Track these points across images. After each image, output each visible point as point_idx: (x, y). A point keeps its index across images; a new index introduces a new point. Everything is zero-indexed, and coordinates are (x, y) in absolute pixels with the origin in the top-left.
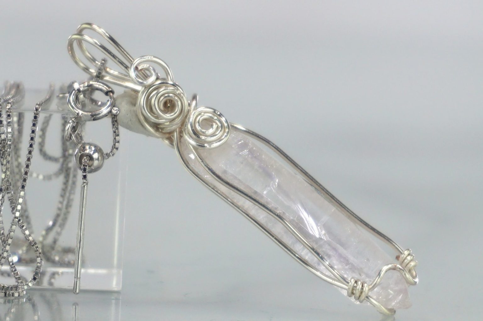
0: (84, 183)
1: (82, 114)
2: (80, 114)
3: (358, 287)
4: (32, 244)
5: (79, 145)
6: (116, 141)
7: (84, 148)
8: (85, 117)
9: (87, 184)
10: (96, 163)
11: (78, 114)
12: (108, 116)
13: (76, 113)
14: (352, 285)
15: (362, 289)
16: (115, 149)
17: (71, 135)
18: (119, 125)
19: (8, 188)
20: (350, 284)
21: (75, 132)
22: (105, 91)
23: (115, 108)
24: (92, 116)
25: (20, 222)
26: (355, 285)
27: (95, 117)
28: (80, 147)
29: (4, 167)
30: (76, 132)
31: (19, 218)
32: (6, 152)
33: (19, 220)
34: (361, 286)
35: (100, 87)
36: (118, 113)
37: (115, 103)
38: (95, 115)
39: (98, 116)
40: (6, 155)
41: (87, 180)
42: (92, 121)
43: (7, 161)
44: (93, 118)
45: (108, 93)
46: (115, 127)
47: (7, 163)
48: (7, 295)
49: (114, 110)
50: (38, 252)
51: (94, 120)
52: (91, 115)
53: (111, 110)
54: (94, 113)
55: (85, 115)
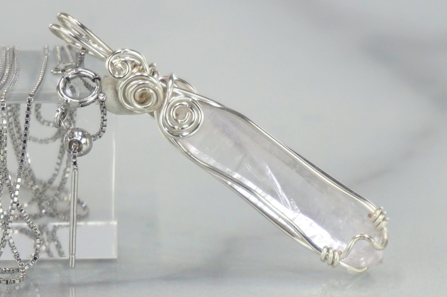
0: (75, 169)
1: (71, 101)
2: (69, 101)
3: (330, 256)
4: (31, 227)
5: (69, 131)
6: (103, 126)
7: (73, 133)
8: (73, 104)
9: (77, 170)
10: (85, 148)
11: (67, 101)
12: (95, 102)
13: (65, 100)
14: (325, 254)
15: (334, 257)
16: (102, 132)
17: (60, 122)
18: (107, 111)
19: (6, 175)
20: (323, 253)
21: (64, 118)
22: (92, 78)
23: (102, 95)
24: (80, 103)
25: (19, 207)
26: (327, 253)
27: (83, 104)
28: (70, 133)
29: (2, 156)
30: (66, 118)
31: (17, 203)
32: (3, 142)
33: (18, 205)
34: (332, 255)
35: (87, 74)
36: (104, 99)
37: (102, 90)
38: (82, 102)
39: (86, 103)
40: (3, 145)
41: (77, 166)
42: (80, 107)
43: (4, 151)
44: (81, 105)
45: (95, 80)
46: (104, 113)
47: (4, 153)
48: (9, 283)
49: (100, 96)
50: (37, 234)
51: (82, 106)
52: (78, 102)
53: (98, 96)
54: (81, 100)
55: (74, 102)
